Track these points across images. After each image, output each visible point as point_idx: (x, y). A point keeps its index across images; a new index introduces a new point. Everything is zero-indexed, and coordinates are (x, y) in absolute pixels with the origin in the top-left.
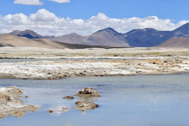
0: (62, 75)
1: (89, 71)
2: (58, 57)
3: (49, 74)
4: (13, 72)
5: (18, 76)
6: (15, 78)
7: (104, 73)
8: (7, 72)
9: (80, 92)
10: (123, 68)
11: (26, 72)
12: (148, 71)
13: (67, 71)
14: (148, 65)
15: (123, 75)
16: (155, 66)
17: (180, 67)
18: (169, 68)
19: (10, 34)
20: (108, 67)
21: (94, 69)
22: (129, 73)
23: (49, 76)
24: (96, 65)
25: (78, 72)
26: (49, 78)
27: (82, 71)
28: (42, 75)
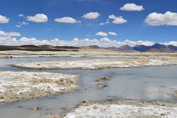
0: (100, 68)
1: (112, 66)
2: (105, 56)
3: (96, 67)
4: (82, 66)
5: (83, 68)
6: (82, 69)
7: (117, 67)
8: (80, 66)
9: (102, 78)
10: (126, 64)
11: (87, 66)
12: (135, 65)
13: (103, 66)
14: (136, 62)
15: (125, 67)
16: (139, 63)
17: (148, 63)
18: (144, 64)
19: (88, 47)
20: (120, 64)
21: (114, 64)
22: (127, 66)
23: (96, 68)
24: (116, 63)
25: (107, 66)
26: (95, 69)
27: (109, 66)
28: (93, 67)
